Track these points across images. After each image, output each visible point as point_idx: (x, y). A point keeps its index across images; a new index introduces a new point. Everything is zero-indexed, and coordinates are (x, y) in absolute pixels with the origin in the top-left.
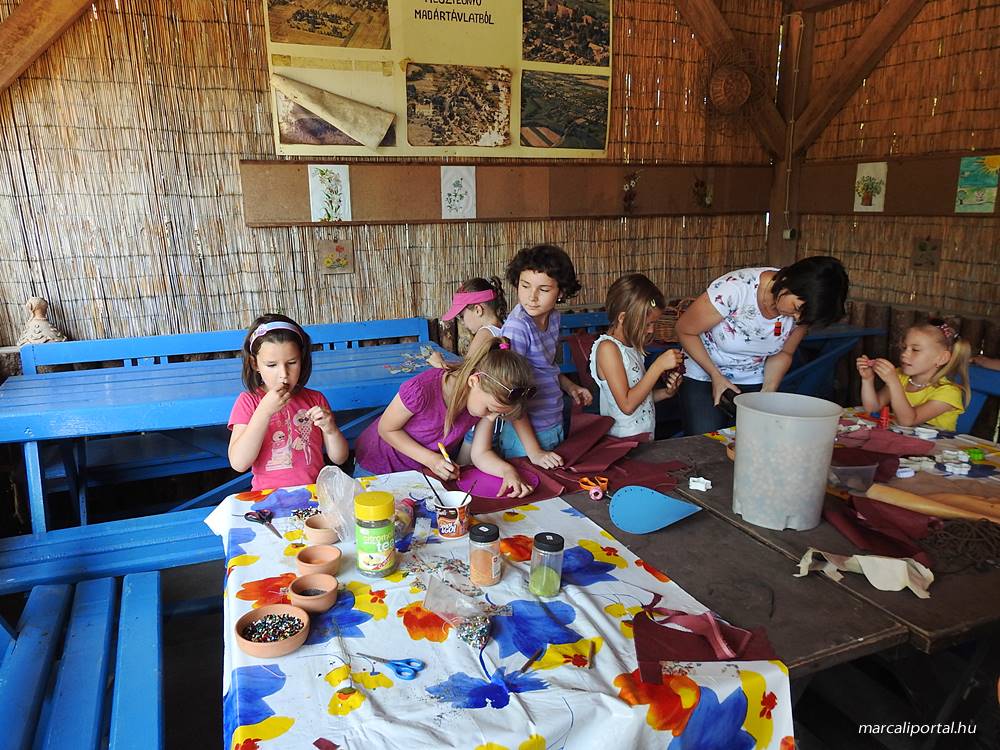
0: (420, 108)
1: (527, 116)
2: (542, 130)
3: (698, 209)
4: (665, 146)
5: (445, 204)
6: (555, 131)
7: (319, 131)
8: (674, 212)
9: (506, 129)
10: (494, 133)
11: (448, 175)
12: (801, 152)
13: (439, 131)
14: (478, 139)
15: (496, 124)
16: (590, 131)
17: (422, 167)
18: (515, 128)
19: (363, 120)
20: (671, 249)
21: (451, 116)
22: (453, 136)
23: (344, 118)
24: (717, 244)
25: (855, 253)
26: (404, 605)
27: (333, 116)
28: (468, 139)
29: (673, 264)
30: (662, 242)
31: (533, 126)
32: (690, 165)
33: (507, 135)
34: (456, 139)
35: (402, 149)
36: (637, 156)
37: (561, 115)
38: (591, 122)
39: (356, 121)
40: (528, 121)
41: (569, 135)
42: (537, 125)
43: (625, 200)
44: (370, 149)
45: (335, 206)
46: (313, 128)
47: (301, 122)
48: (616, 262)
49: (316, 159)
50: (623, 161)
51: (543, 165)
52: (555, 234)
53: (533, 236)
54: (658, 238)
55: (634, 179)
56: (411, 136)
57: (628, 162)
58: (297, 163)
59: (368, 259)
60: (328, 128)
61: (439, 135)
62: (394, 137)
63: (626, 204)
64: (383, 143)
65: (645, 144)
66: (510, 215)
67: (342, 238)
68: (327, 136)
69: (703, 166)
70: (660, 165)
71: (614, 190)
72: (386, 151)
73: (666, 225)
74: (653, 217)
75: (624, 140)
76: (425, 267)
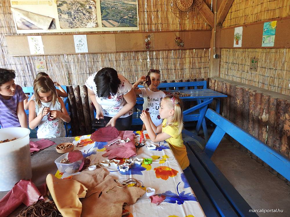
0: (63, 16)
1: (104, 16)
2: (111, 21)
3: (178, 48)
4: (163, 25)
5: (76, 48)
6: (116, 21)
9: (96, 21)
10: (92, 23)
11: (76, 38)
13: (71, 23)
14: (86, 25)
15: (92, 20)
16: (130, 20)
17: (67, 36)
18: (100, 21)
19: (41, 21)
20: (168, 62)
21: (75, 18)
22: (77, 25)
23: (35, 21)
27: (31, 20)
28: (83, 26)
29: (169, 67)
30: (164, 60)
31: (106, 20)
32: (174, 31)
33: (97, 23)
35: (58, 30)
36: (151, 28)
37: (118, 15)
38: (130, 17)
39: (39, 21)
40: (104, 18)
41: (122, 22)
42: (108, 19)
44: (45, 30)
45: (38, 49)
46: (27, 25)
47: (23, 23)
48: (145, 67)
49: (31, 35)
50: (145, 31)
51: (112, 34)
52: (119, 57)
53: (111, 58)
54: (162, 58)
55: (150, 37)
56: (61, 25)
57: (147, 31)
58: (23, 36)
59: (52, 66)
60: (32, 24)
61: (72, 25)
62: (55, 26)
63: (147, 46)
64: (50, 28)
65: (154, 24)
66: (101, 51)
67: (42, 59)
68: (32, 27)
69: (179, 31)
70: (161, 32)
71: (141, 41)
72: (52, 31)
73: (165, 53)
74: (159, 51)
75: (145, 23)
76: (72, 69)
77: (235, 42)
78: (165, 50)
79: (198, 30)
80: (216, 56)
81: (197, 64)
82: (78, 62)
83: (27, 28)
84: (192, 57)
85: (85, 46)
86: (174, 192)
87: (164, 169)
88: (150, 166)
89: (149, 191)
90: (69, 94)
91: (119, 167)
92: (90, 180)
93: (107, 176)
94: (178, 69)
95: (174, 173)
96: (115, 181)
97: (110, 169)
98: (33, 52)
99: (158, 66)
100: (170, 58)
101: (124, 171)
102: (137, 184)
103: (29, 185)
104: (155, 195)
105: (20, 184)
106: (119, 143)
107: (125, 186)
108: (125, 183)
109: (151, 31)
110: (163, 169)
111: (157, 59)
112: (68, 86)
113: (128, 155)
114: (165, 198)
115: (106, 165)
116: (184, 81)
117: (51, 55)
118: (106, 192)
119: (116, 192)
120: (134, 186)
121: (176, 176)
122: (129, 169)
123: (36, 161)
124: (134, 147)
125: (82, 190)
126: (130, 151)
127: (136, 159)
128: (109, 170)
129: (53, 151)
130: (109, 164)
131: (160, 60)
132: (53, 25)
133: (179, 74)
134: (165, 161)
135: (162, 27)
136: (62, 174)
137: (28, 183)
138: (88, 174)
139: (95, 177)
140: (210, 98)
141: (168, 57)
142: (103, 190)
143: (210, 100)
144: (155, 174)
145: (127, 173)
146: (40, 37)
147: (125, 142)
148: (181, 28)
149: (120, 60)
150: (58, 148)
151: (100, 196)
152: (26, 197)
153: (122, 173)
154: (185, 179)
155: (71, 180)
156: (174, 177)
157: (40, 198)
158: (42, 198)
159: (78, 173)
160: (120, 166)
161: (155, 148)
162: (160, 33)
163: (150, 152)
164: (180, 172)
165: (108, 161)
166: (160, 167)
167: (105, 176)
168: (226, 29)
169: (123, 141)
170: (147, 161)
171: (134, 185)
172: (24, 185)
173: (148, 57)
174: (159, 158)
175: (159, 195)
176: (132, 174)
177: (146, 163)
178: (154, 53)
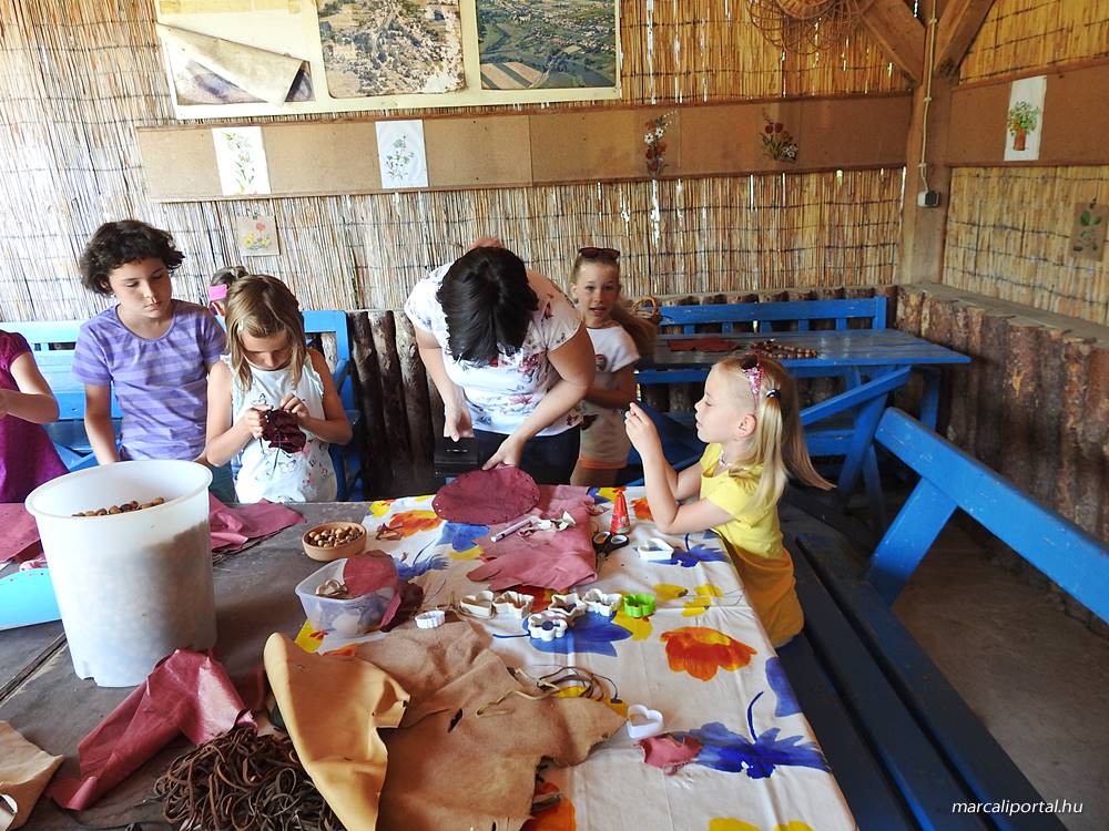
0: (339, 51)
1: (488, 49)
2: (514, 67)
4: (714, 76)
5: (384, 169)
6: (533, 66)
9: (460, 68)
10: (444, 75)
11: (386, 132)
12: (951, 69)
13: (369, 77)
14: (422, 83)
15: (444, 63)
16: (588, 62)
17: (350, 125)
18: (473, 67)
21: (382, 57)
22: (388, 82)
23: (240, 70)
24: (811, 215)
27: (227, 69)
28: (409, 86)
29: (735, 243)
30: (716, 214)
31: (498, 61)
32: (761, 100)
33: (461, 76)
34: (394, 87)
35: (320, 102)
36: (668, 92)
37: (541, 43)
38: (589, 50)
39: (254, 73)
40: (490, 55)
41: (556, 70)
42: (503, 59)
43: (649, 156)
44: (276, 105)
45: (249, 176)
46: (213, 85)
47: (198, 79)
48: (642, 242)
49: (225, 122)
50: (646, 101)
51: (519, 113)
52: (544, 205)
53: (514, 208)
54: (708, 208)
55: (662, 125)
56: (332, 86)
57: (654, 102)
58: (198, 127)
59: (296, 238)
60: (229, 83)
61: (369, 83)
62: (310, 89)
63: (650, 162)
64: (291, 97)
65: (680, 74)
66: (476, 182)
67: (263, 213)
68: (230, 93)
69: (781, 100)
70: (706, 104)
71: (629, 142)
72: (300, 108)
73: (721, 189)
74: (698, 178)
75: (646, 71)
76: (369, 249)
77: (1010, 140)
78: (723, 176)
79: (856, 95)
80: (930, 199)
81: (848, 231)
82: (390, 224)
83: (213, 99)
84: (831, 203)
85: (416, 163)
86: (735, 726)
87: (701, 640)
88: (647, 623)
89: (640, 719)
90: (355, 343)
91: (530, 621)
92: (419, 663)
93: (485, 651)
94: (771, 251)
95: (736, 654)
96: (512, 671)
97: (493, 626)
98: (230, 188)
99: (694, 237)
100: (741, 207)
101: (546, 636)
102: (593, 687)
103: (204, 668)
104: (659, 737)
105: (175, 665)
106: (532, 531)
107: (547, 693)
108: (547, 684)
109: (667, 101)
110: (698, 635)
111: (689, 209)
112: (351, 314)
113: (565, 576)
114: (700, 750)
115: (481, 612)
116: (794, 296)
117: (293, 198)
118: (479, 713)
119: (514, 715)
120: (582, 695)
121: (745, 669)
122: (566, 631)
123: (232, 584)
124: (589, 549)
125: (389, 698)
126: (571, 565)
127: (596, 595)
128: (489, 630)
129: (290, 550)
130: (494, 610)
131: (700, 215)
132: (303, 87)
133: (776, 269)
134: (707, 607)
135: (712, 86)
136: (320, 635)
137: (202, 662)
138: (413, 640)
139: (437, 653)
140: (897, 367)
141: (731, 201)
142: (467, 705)
143: (897, 374)
144: (665, 655)
145: (557, 647)
146: (257, 129)
147: (554, 530)
148: (789, 85)
149: (546, 216)
150: (310, 541)
151: (453, 724)
152: (192, 713)
153: (539, 645)
154: (781, 681)
155: (353, 660)
156: (737, 672)
157: (241, 721)
158: (248, 718)
159: (380, 635)
160: (533, 619)
161: (670, 558)
162: (703, 108)
163: (650, 571)
164: (763, 652)
165: (489, 595)
166: (688, 628)
167: (476, 651)
168: (973, 86)
169: (546, 524)
170: (635, 603)
171: (582, 691)
172: (185, 669)
173: (655, 202)
174: (683, 594)
175: (677, 737)
176: (577, 649)
177: (632, 611)
178: (679, 188)
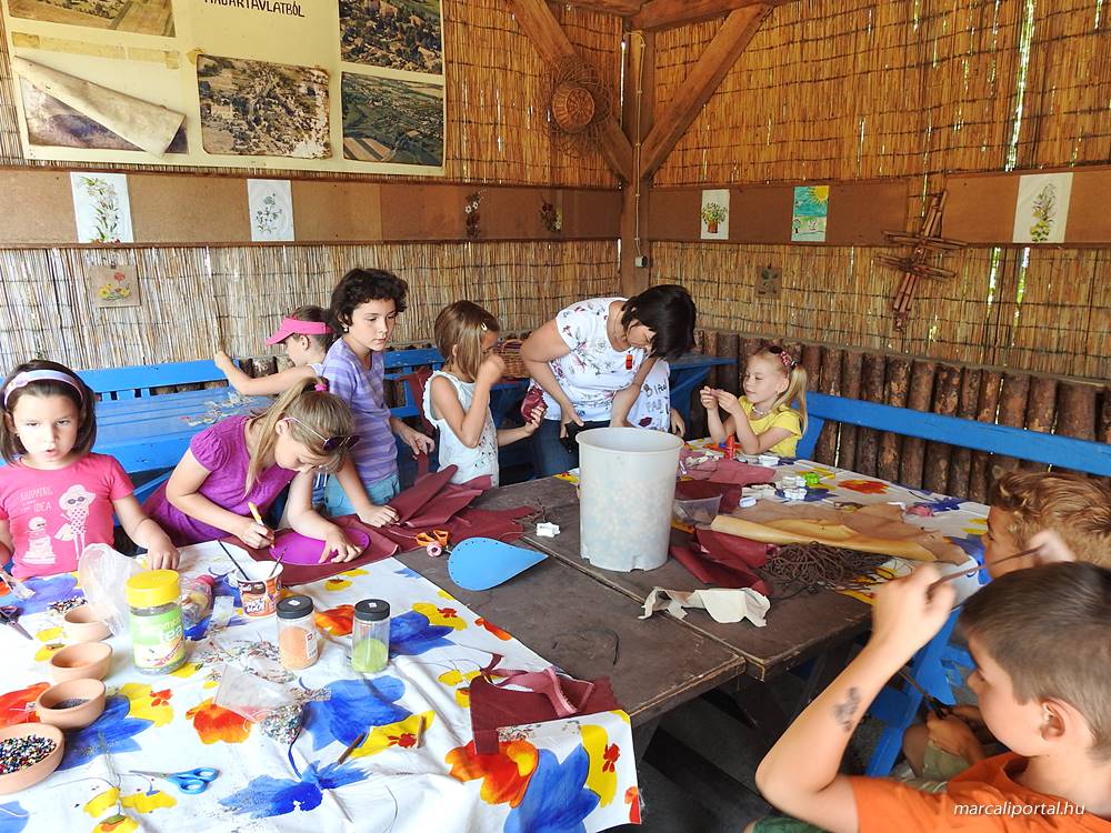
0: (216, 110)
1: (350, 125)
2: (369, 142)
3: (547, 234)
4: (509, 165)
5: (254, 223)
6: (384, 143)
7: (84, 132)
8: (521, 237)
9: (326, 139)
10: (312, 143)
11: (256, 189)
12: (649, 176)
13: (243, 137)
14: (292, 148)
15: (313, 133)
16: (424, 145)
18: (337, 139)
19: (142, 120)
20: (521, 277)
21: (257, 121)
22: (261, 144)
23: (116, 116)
24: (569, 272)
25: (704, 281)
26: (196, 703)
27: (103, 114)
28: (279, 149)
29: (524, 292)
30: (511, 270)
31: (358, 136)
32: (536, 187)
33: (327, 145)
34: (265, 148)
35: (195, 156)
36: (478, 174)
37: (390, 125)
38: (425, 136)
39: (132, 121)
40: (351, 130)
41: (401, 149)
42: (361, 135)
43: (468, 224)
44: (155, 155)
45: (111, 224)
46: (74, 127)
47: (58, 119)
49: (82, 166)
50: (464, 180)
51: (372, 182)
53: (365, 262)
55: (477, 200)
56: (207, 142)
57: (469, 181)
58: (51, 170)
59: (158, 287)
61: (243, 142)
63: (469, 228)
64: (171, 148)
65: (486, 162)
66: (336, 239)
67: (122, 262)
68: (96, 137)
69: (550, 188)
70: (501, 186)
71: (454, 210)
72: (178, 160)
74: (499, 242)
75: (463, 157)
76: (233, 298)
77: (704, 227)
78: (515, 241)
81: (590, 283)
83: (73, 141)
85: (284, 219)
94: (546, 298)
109: (479, 181)
111: (494, 266)
117: (157, 248)
131: (501, 270)
135: (507, 172)
140: (704, 368)
141: (520, 260)
143: (704, 373)
162: (501, 189)
166: (842, 482)
